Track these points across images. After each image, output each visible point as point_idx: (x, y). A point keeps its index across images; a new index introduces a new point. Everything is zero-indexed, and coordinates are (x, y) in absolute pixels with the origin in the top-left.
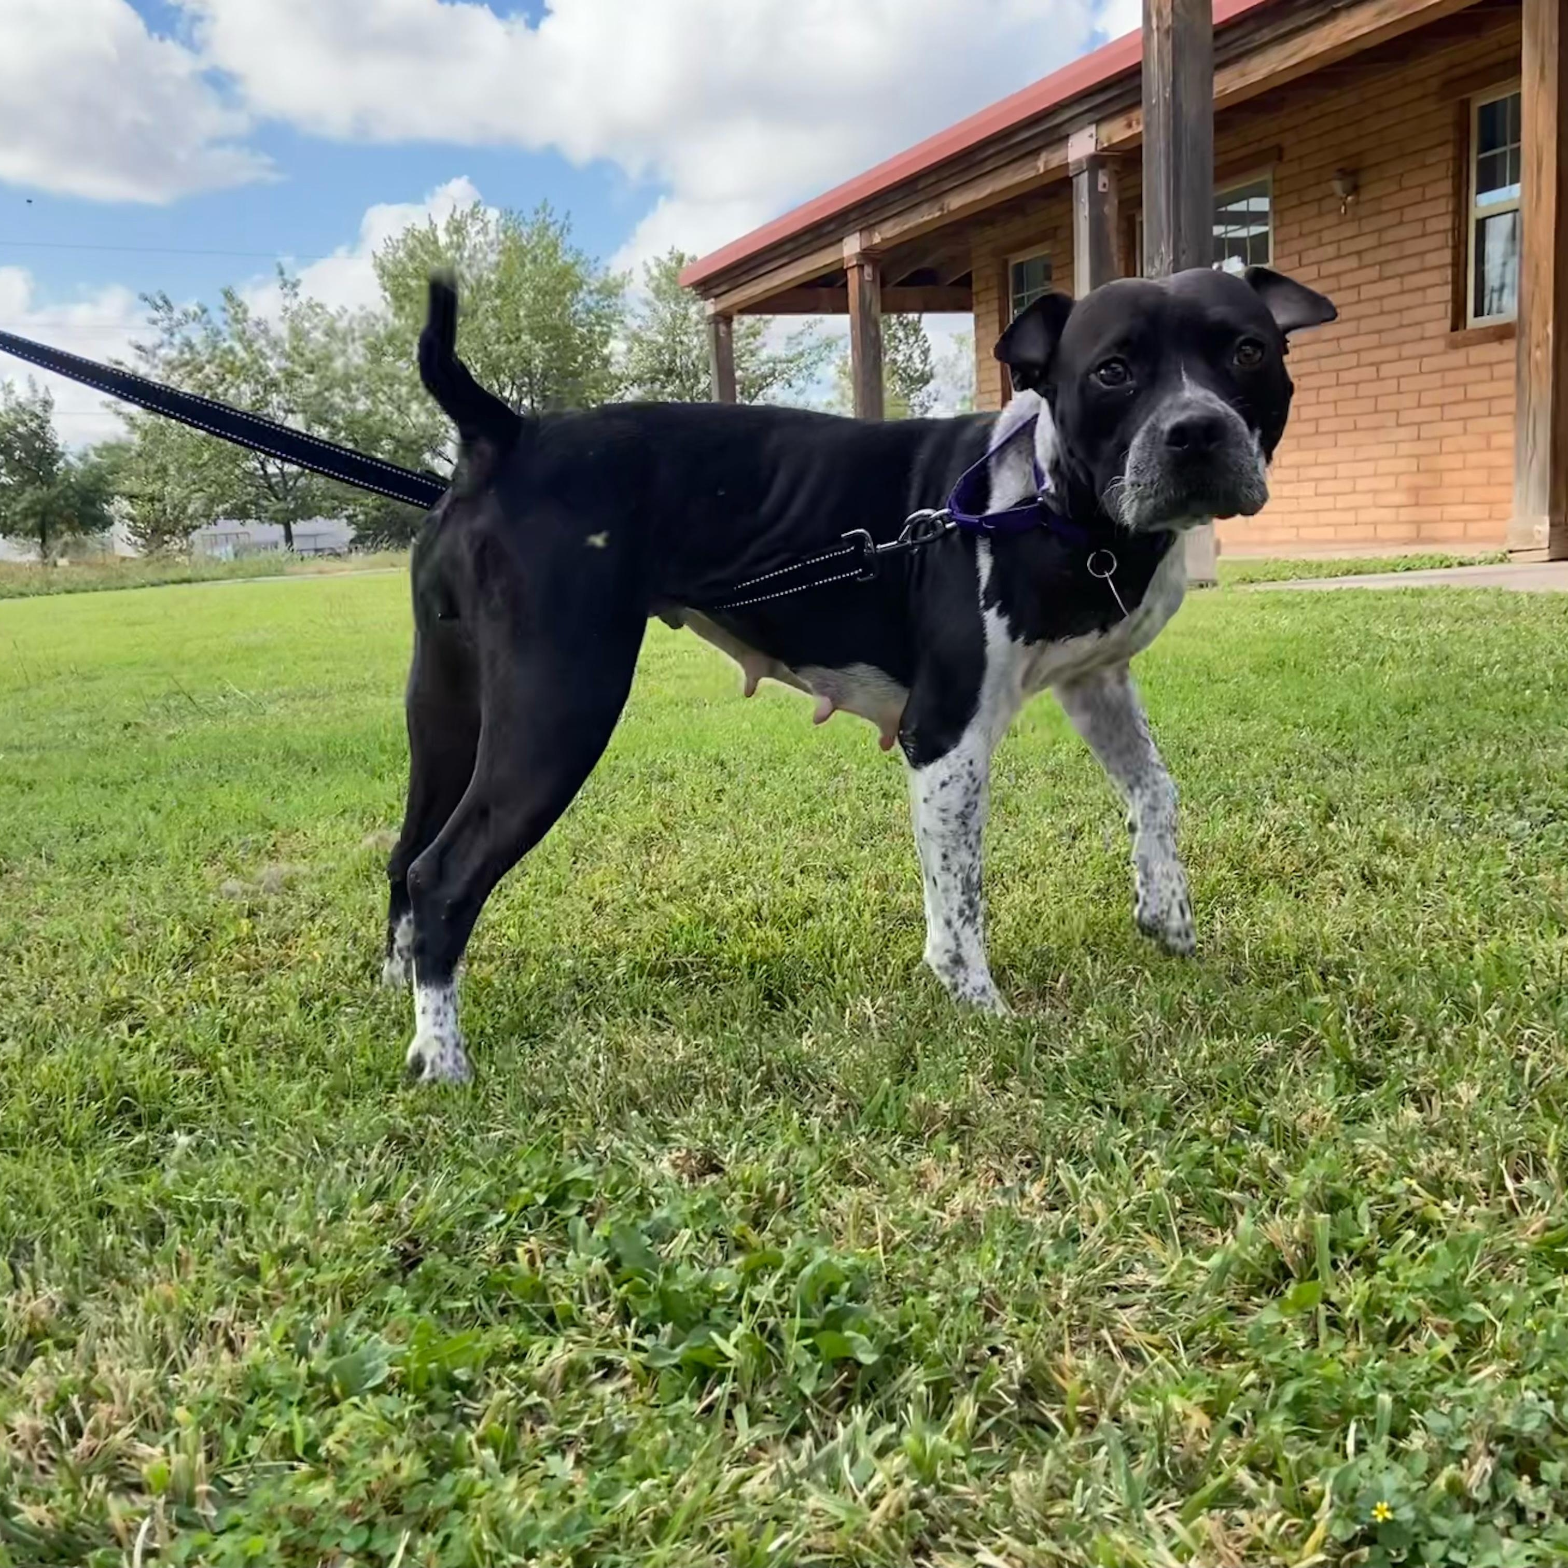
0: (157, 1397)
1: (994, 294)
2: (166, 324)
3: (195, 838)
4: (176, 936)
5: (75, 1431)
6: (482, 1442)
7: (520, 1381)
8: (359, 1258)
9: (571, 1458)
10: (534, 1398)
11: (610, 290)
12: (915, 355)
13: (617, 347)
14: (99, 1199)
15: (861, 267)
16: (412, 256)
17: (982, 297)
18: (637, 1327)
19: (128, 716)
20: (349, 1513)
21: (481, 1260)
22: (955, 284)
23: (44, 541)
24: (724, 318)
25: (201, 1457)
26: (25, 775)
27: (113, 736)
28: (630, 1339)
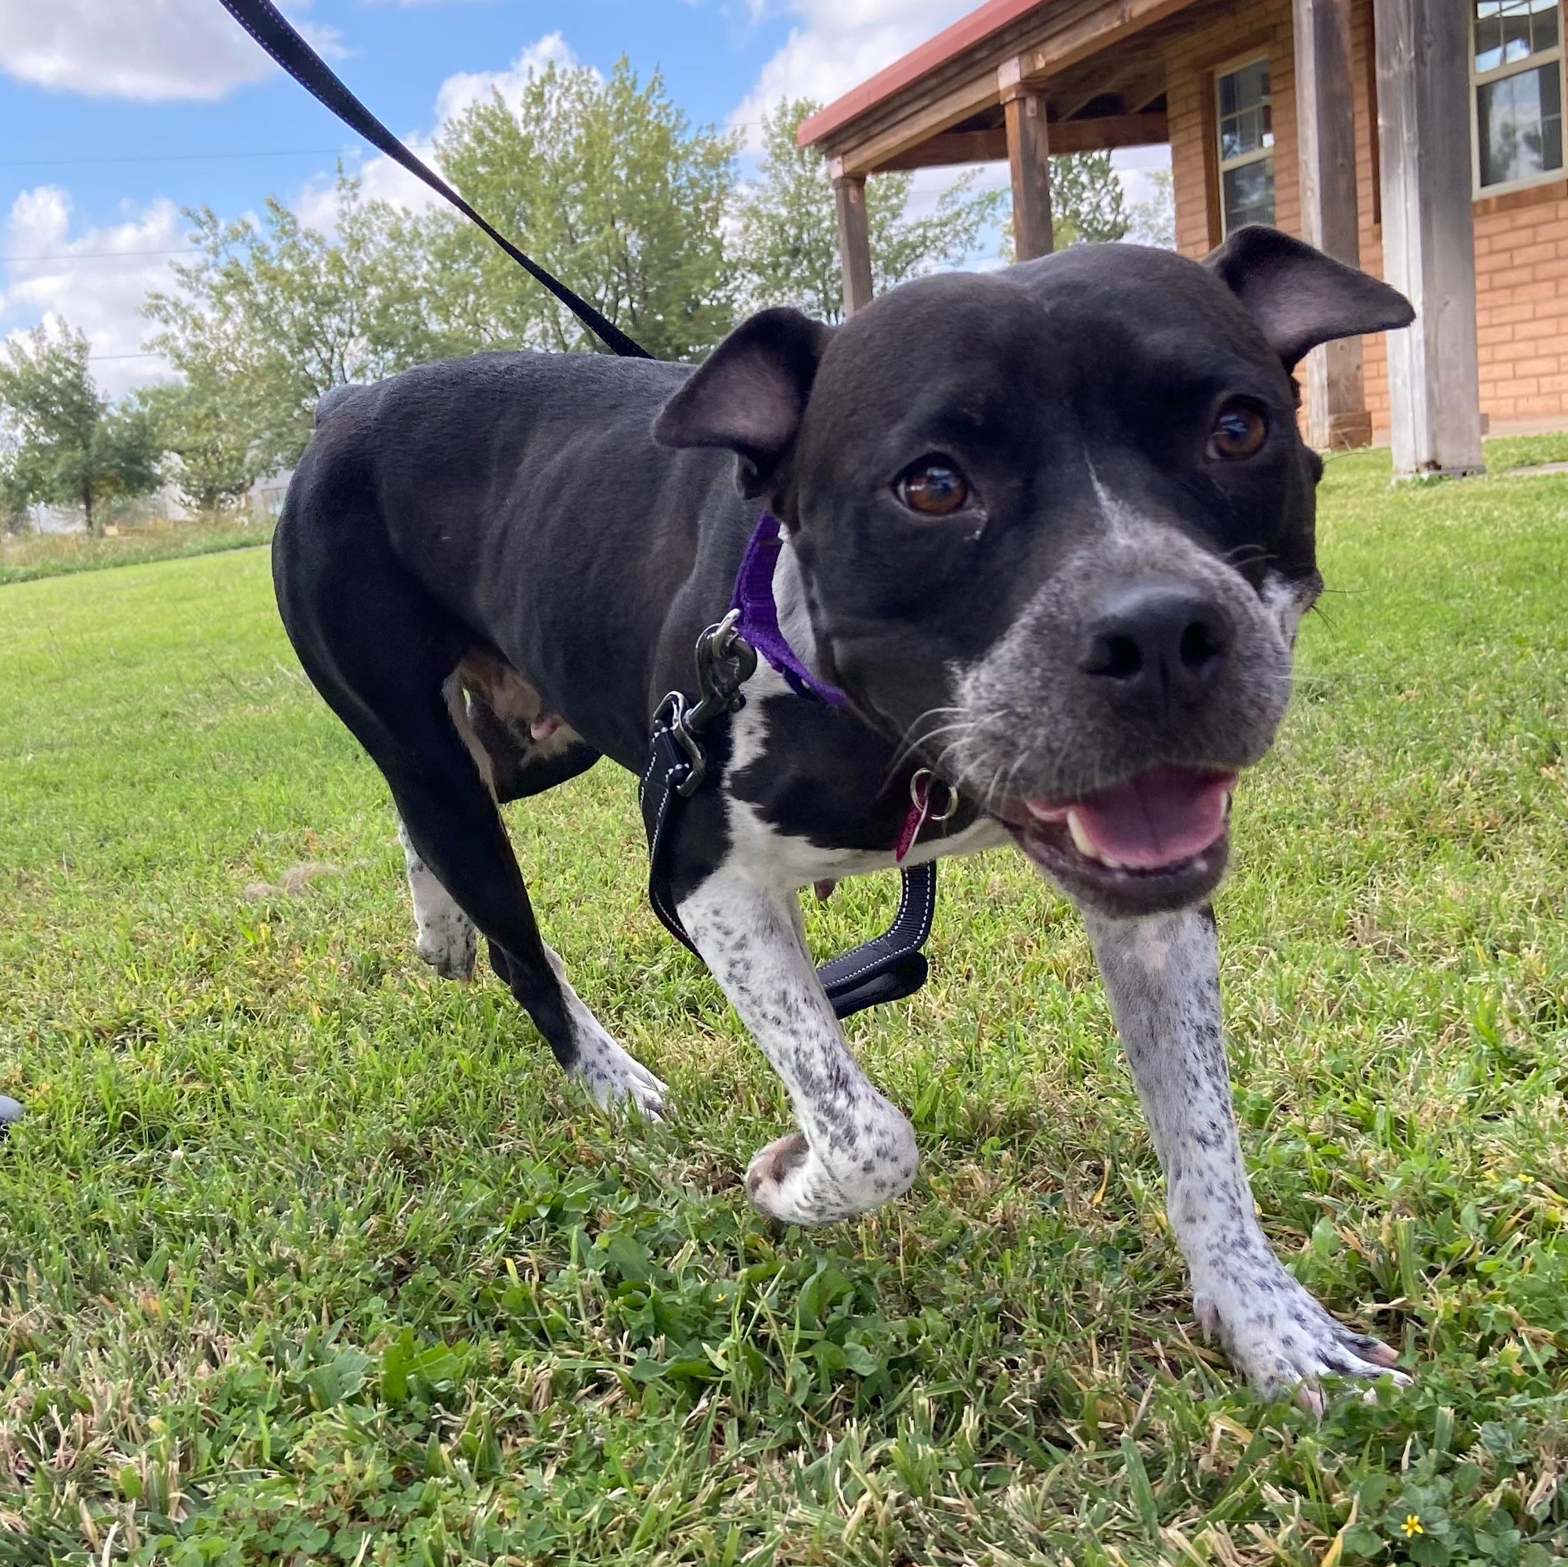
0: (136, 1408)
1: (1197, 118)
2: (210, 242)
3: (222, 837)
4: (192, 944)
5: (53, 1440)
6: (458, 1454)
7: (502, 1394)
8: (347, 1271)
9: (551, 1472)
10: (516, 1410)
11: (717, 159)
12: (1103, 203)
13: (729, 226)
14: (93, 1216)
15: (1022, 100)
16: (480, 138)
17: (1182, 124)
18: (629, 1340)
19: (166, 705)
20: (310, 1517)
21: (477, 1274)
22: (1145, 111)
23: (88, 508)
24: (855, 179)
25: (175, 1466)
26: (53, 774)
27: (149, 728)
28: (623, 1352)
